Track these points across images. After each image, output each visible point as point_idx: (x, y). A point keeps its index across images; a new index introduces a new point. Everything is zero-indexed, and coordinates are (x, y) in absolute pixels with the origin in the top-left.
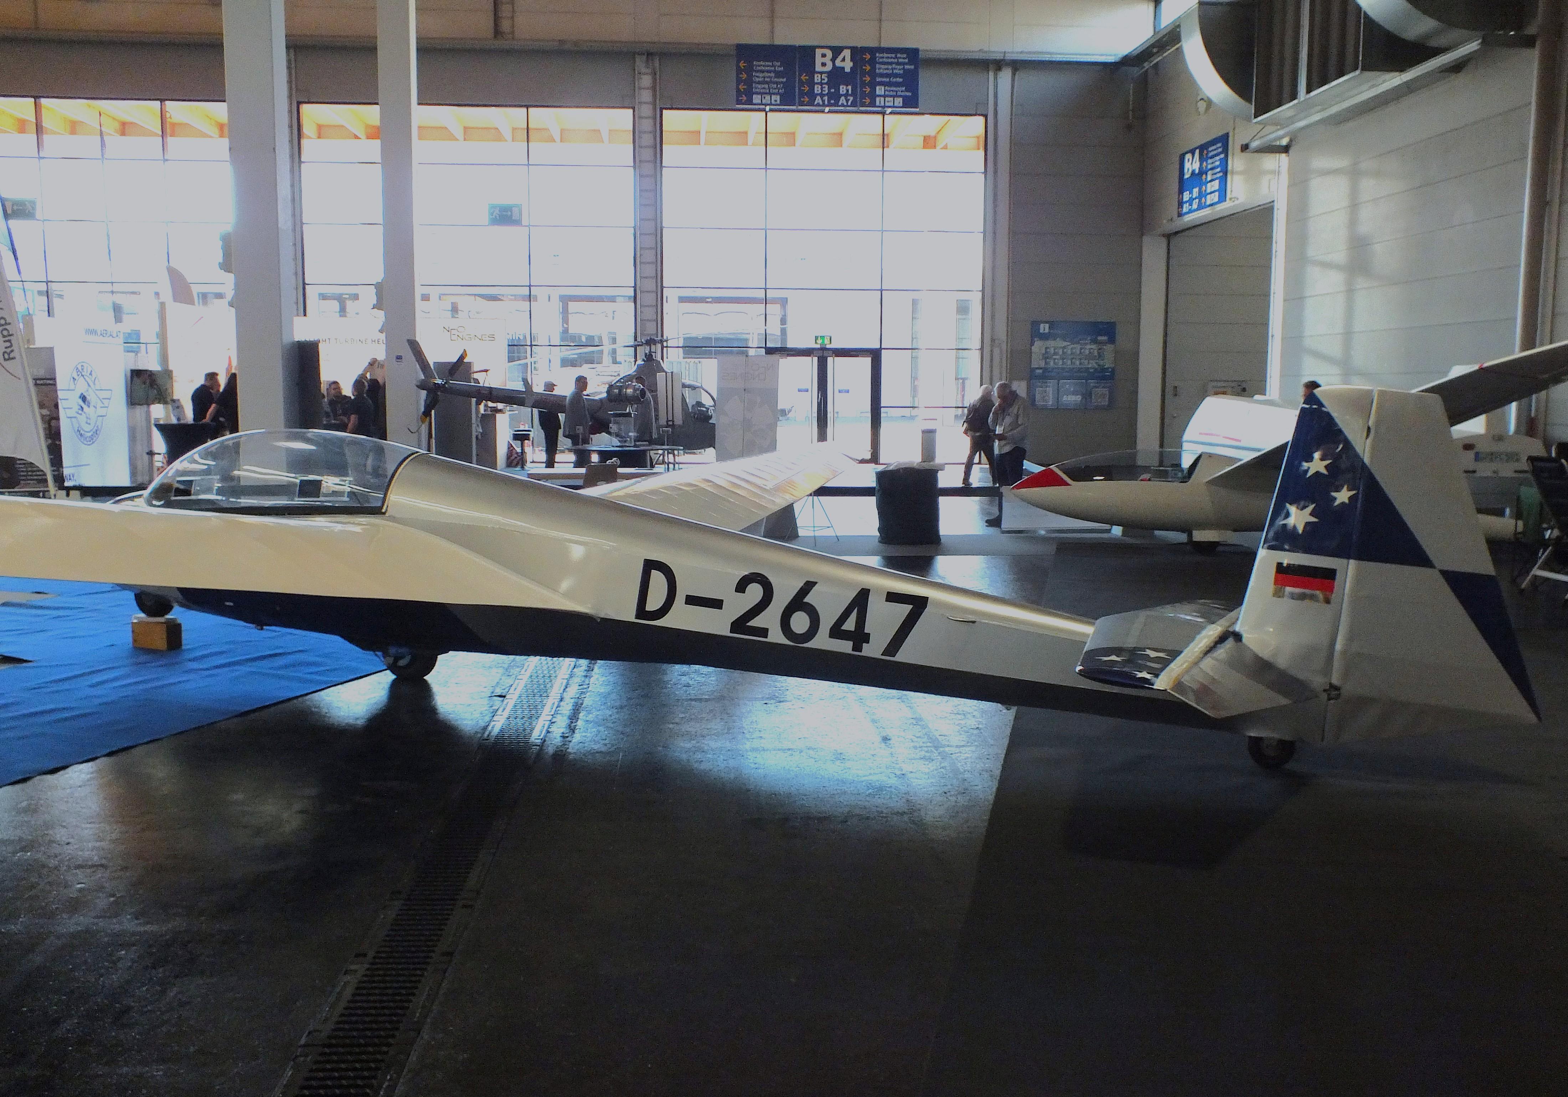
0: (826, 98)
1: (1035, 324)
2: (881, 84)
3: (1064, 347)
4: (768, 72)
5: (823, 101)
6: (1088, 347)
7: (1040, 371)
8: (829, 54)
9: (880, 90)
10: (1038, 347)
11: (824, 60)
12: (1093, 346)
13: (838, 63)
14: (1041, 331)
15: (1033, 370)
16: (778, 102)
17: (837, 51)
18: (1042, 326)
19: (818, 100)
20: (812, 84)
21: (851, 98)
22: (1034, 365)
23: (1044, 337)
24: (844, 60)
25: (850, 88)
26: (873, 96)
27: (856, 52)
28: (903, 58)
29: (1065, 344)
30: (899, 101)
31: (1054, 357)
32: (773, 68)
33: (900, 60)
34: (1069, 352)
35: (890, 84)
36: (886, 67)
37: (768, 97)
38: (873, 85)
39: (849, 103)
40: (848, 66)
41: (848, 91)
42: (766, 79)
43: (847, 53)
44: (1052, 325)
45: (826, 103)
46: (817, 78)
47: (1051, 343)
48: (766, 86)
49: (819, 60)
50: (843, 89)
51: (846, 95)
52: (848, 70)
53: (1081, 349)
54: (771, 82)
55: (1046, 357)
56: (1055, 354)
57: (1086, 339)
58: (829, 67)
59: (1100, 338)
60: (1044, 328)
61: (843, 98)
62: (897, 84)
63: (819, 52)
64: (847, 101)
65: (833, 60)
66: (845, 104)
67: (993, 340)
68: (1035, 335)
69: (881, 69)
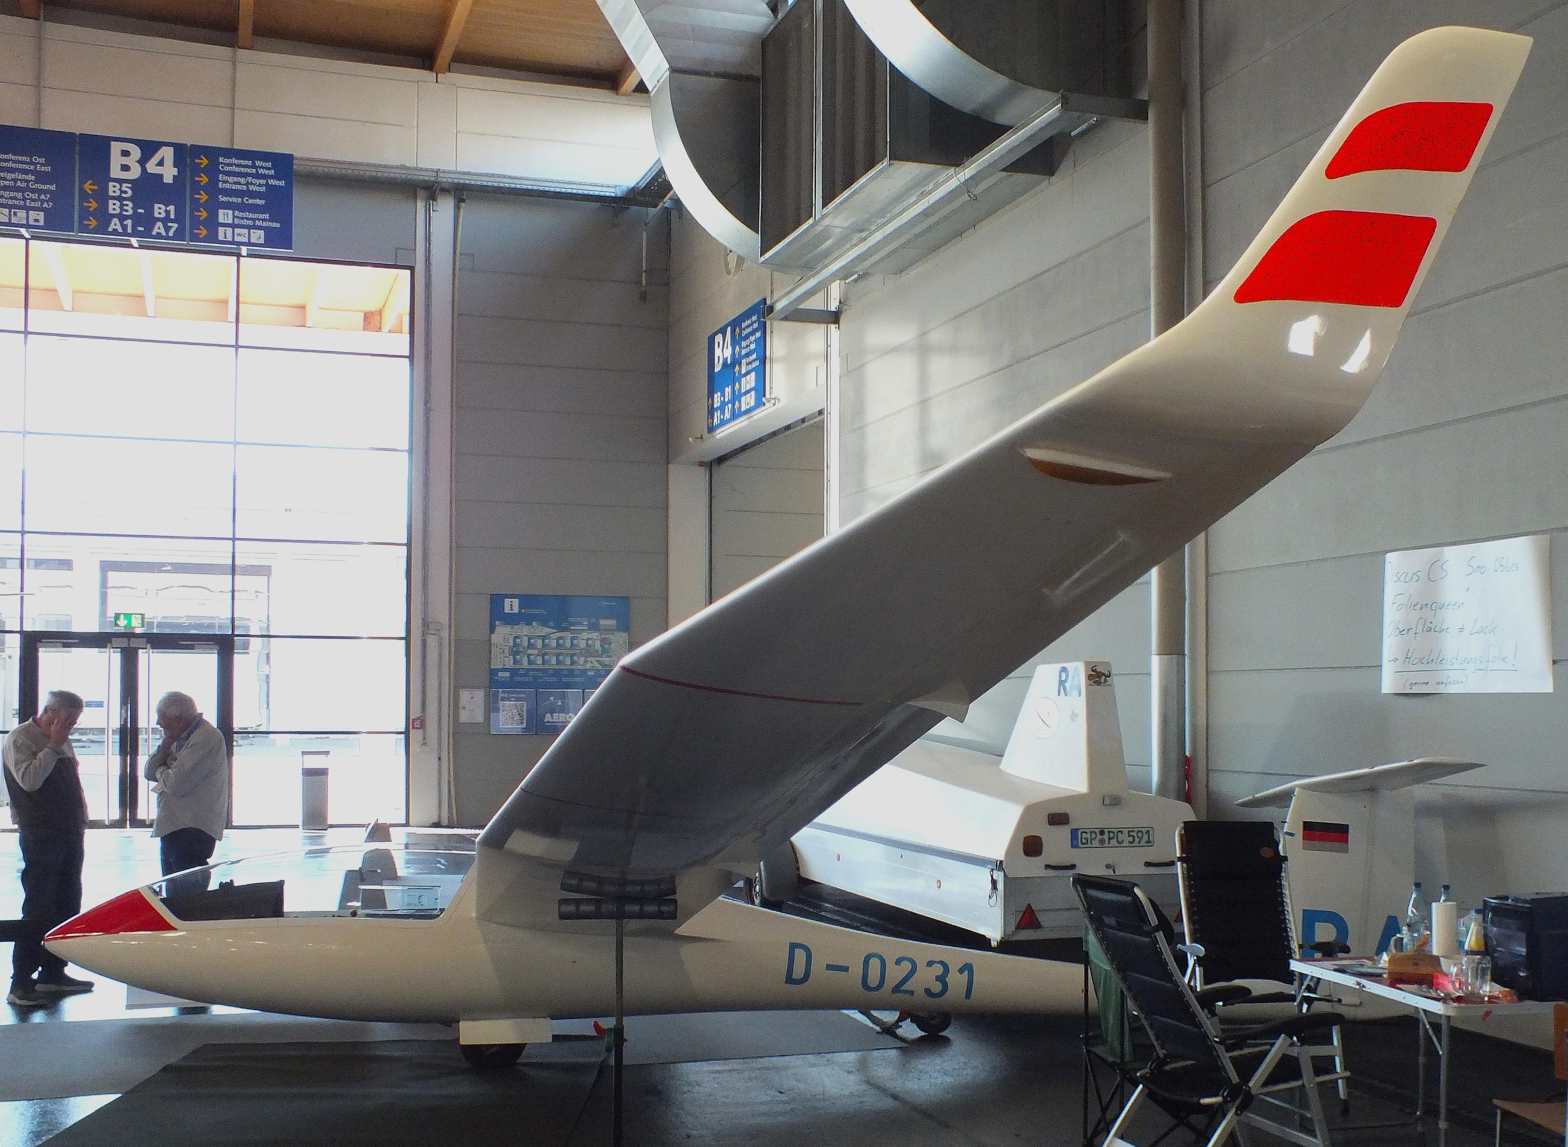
0: (129, 222)
1: (497, 601)
2: (227, 206)
3: (544, 638)
4: (25, 172)
5: (124, 227)
6: (585, 635)
7: (507, 674)
8: (136, 152)
9: (225, 216)
10: (503, 634)
11: (125, 161)
12: (595, 635)
13: (152, 167)
14: (507, 610)
15: (493, 672)
16: (42, 223)
17: (149, 148)
18: (507, 601)
19: (115, 224)
20: (103, 197)
21: (175, 226)
22: (496, 664)
23: (511, 620)
24: (161, 163)
25: (172, 208)
26: (213, 225)
27: (184, 154)
28: (265, 167)
29: (546, 631)
30: (258, 236)
31: (530, 652)
32: (32, 167)
33: (261, 171)
34: (554, 644)
35: (242, 207)
36: (236, 179)
37: (22, 214)
38: (214, 207)
39: (171, 234)
40: (169, 173)
41: (168, 212)
42: (19, 183)
43: (167, 153)
44: (526, 601)
45: (129, 231)
46: (113, 189)
47: (524, 630)
48: (20, 196)
49: (116, 161)
50: (159, 210)
51: (166, 220)
52: (168, 179)
53: (572, 639)
54: (28, 189)
55: (515, 651)
56: (530, 646)
57: (581, 624)
58: (135, 172)
59: (603, 622)
60: (512, 606)
61: (159, 224)
62: (254, 209)
63: (116, 148)
64: (167, 229)
65: (142, 162)
66: (164, 234)
67: (425, 624)
68: (497, 614)
69: (226, 182)
